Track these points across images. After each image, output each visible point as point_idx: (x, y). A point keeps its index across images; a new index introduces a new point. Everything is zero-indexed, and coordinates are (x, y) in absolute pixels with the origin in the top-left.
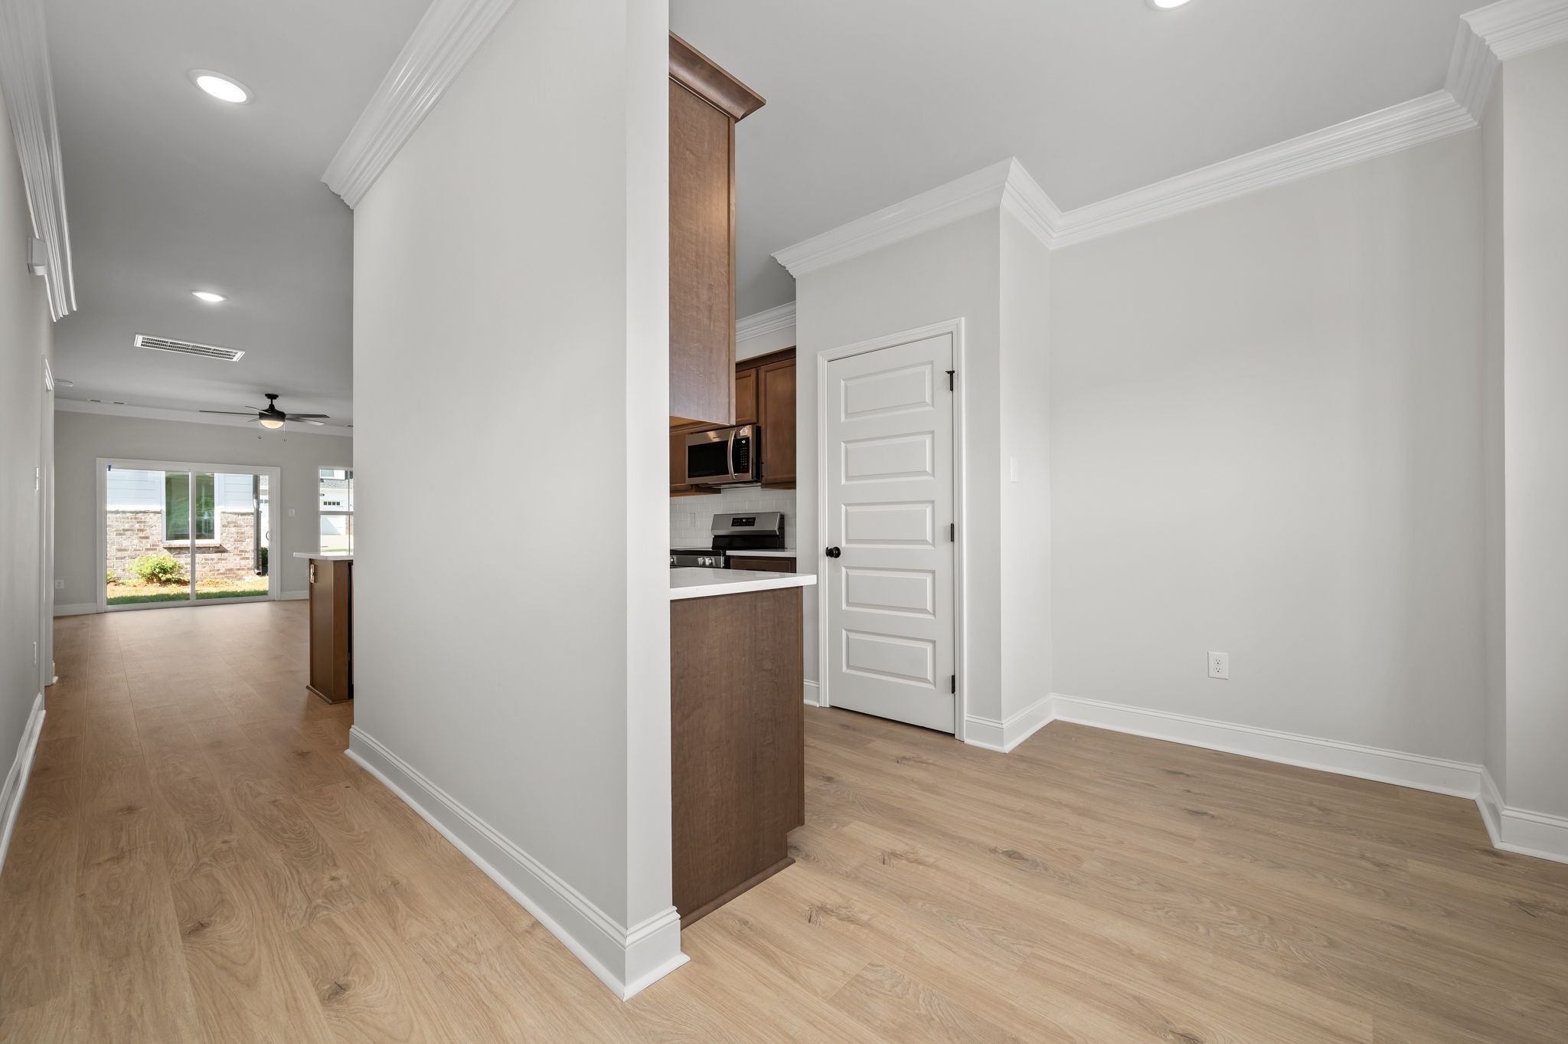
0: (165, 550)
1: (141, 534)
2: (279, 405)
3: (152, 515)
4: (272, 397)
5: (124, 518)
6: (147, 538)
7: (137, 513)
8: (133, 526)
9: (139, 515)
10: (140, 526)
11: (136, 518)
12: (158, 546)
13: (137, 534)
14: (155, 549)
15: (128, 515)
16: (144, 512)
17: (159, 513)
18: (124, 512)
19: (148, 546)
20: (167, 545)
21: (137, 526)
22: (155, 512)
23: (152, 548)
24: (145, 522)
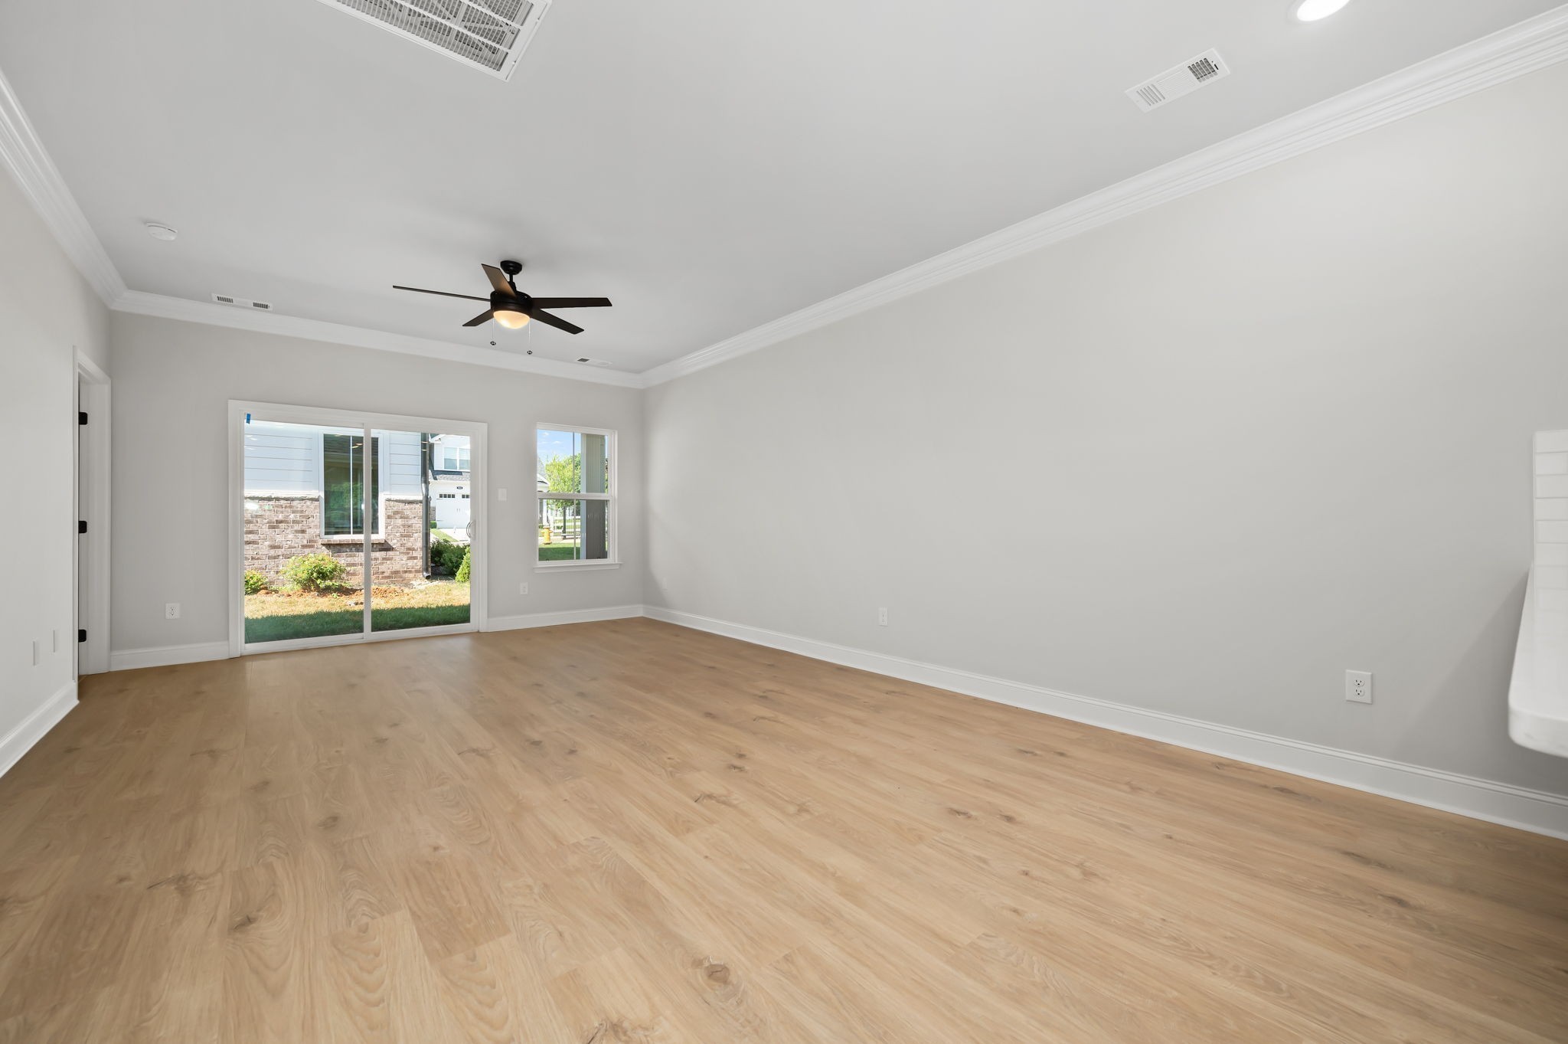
0: (324, 547)
1: (297, 527)
3: (308, 503)
5: (277, 506)
6: (303, 532)
7: (293, 500)
8: (288, 516)
9: (295, 503)
10: (296, 517)
11: (291, 507)
12: (315, 541)
13: (292, 527)
14: (312, 546)
15: (282, 502)
16: (301, 499)
17: (317, 500)
18: (278, 499)
19: (305, 542)
20: (326, 541)
21: (292, 516)
22: (312, 500)
23: (309, 545)
24: (302, 511)
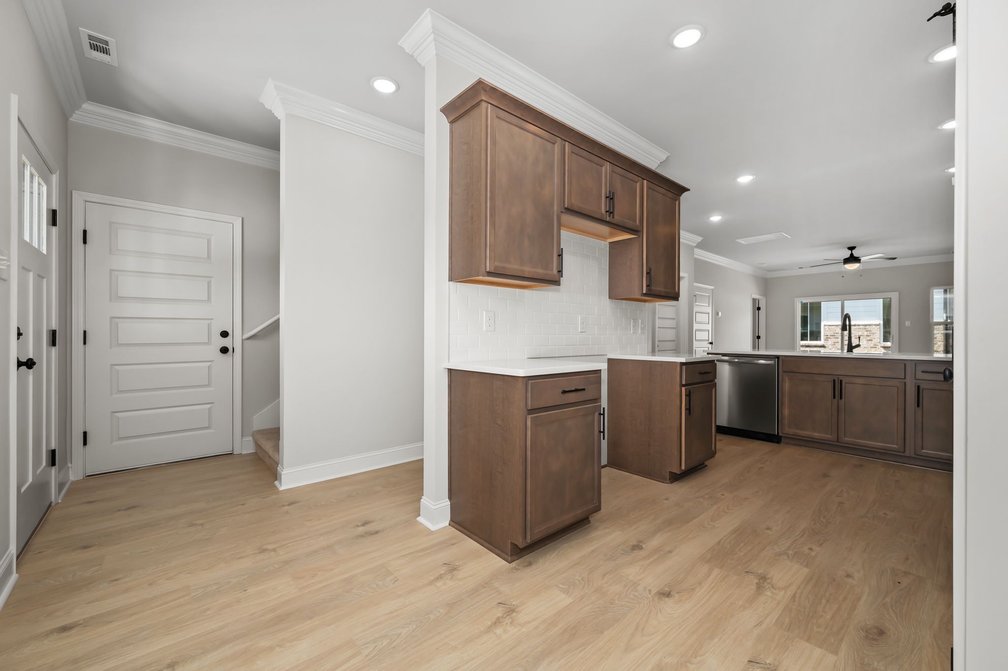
0: (882, 348)
1: (869, 338)
2: (856, 253)
3: (874, 327)
4: (852, 248)
5: (859, 329)
6: (871, 340)
7: (866, 325)
8: (863, 333)
9: (867, 327)
10: (867, 333)
11: (865, 329)
12: (877, 345)
13: (866, 338)
14: (876, 348)
15: (861, 327)
16: (870, 325)
17: (878, 325)
18: (859, 325)
19: (872, 346)
20: (883, 345)
21: (866, 333)
22: (876, 325)
23: (875, 347)
24: (870, 331)
